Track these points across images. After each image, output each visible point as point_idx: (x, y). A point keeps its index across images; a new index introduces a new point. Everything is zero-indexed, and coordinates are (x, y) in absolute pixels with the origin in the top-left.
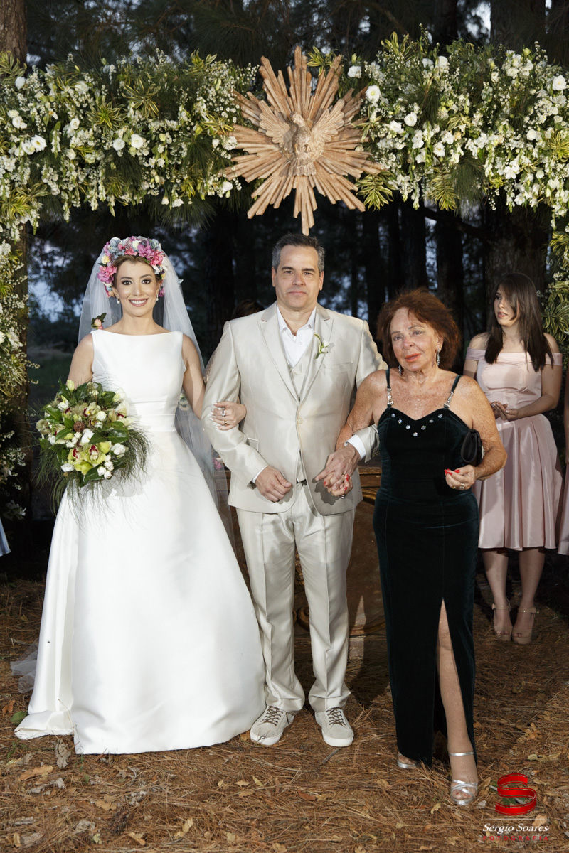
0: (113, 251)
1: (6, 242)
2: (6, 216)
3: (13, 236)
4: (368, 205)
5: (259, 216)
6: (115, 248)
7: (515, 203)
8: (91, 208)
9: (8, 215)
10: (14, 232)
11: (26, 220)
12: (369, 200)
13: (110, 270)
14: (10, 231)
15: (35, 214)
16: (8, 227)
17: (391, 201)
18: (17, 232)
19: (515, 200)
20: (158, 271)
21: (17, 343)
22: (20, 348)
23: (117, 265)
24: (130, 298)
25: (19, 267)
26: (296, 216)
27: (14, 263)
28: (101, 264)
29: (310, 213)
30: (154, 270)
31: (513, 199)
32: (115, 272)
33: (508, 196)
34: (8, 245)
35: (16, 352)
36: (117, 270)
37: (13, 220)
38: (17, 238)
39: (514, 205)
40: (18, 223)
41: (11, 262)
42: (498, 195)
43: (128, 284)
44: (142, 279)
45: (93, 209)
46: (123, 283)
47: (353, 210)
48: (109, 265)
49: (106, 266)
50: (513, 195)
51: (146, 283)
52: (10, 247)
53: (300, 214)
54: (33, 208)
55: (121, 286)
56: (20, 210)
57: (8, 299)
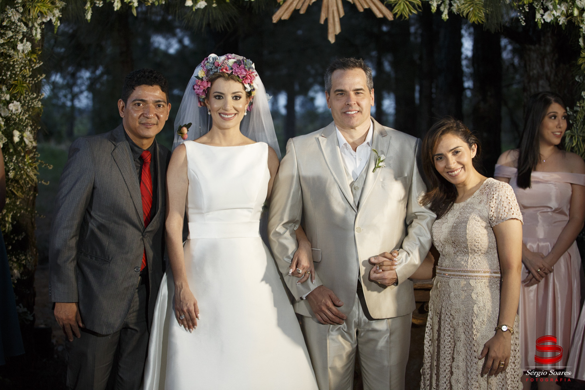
0: (209, 67)
1: (27, 41)
2: (29, 14)
3: (34, 34)
4: (396, 14)
5: (285, 20)
6: (212, 65)
7: (544, 20)
8: (114, 8)
9: (31, 14)
10: (36, 30)
11: (48, 19)
12: (396, 9)
13: (205, 84)
14: (31, 29)
15: (57, 13)
16: (30, 25)
17: (420, 11)
18: (39, 31)
19: (544, 17)
20: (249, 89)
21: (31, 142)
22: (34, 147)
23: (212, 80)
24: (219, 111)
25: (38, 66)
26: (322, 22)
27: (33, 62)
28: (197, 77)
29: (337, 20)
30: (245, 88)
31: (542, 15)
32: (209, 86)
33: (537, 12)
34: (28, 43)
35: (30, 152)
36: (211, 85)
37: (36, 19)
38: (39, 37)
39: (543, 22)
40: (39, 21)
41: (30, 60)
42: (527, 10)
43: (219, 99)
44: (234, 95)
45: (116, 9)
46: (215, 97)
47: (380, 18)
48: (204, 79)
49: (202, 79)
50: (542, 11)
51: (236, 99)
52: (30, 46)
53: (326, 20)
54: (57, 7)
55: (213, 100)
56: (44, 9)
57: (26, 97)
